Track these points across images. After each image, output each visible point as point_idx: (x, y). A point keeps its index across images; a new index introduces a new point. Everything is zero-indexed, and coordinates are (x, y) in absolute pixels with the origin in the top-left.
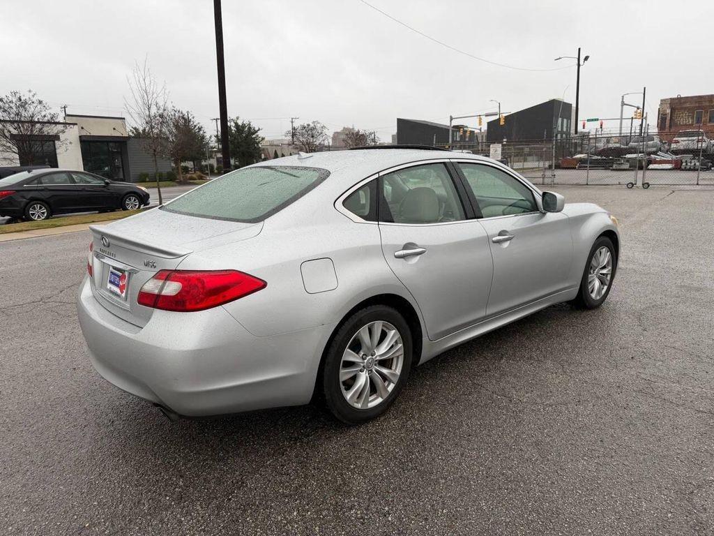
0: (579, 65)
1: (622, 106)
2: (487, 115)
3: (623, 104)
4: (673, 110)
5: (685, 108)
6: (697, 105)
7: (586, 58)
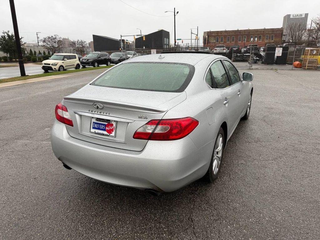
0: (175, 15)
1: (191, 34)
2: (137, 36)
3: (192, 33)
4: (208, 36)
5: (213, 36)
6: (216, 35)
7: (178, 12)
